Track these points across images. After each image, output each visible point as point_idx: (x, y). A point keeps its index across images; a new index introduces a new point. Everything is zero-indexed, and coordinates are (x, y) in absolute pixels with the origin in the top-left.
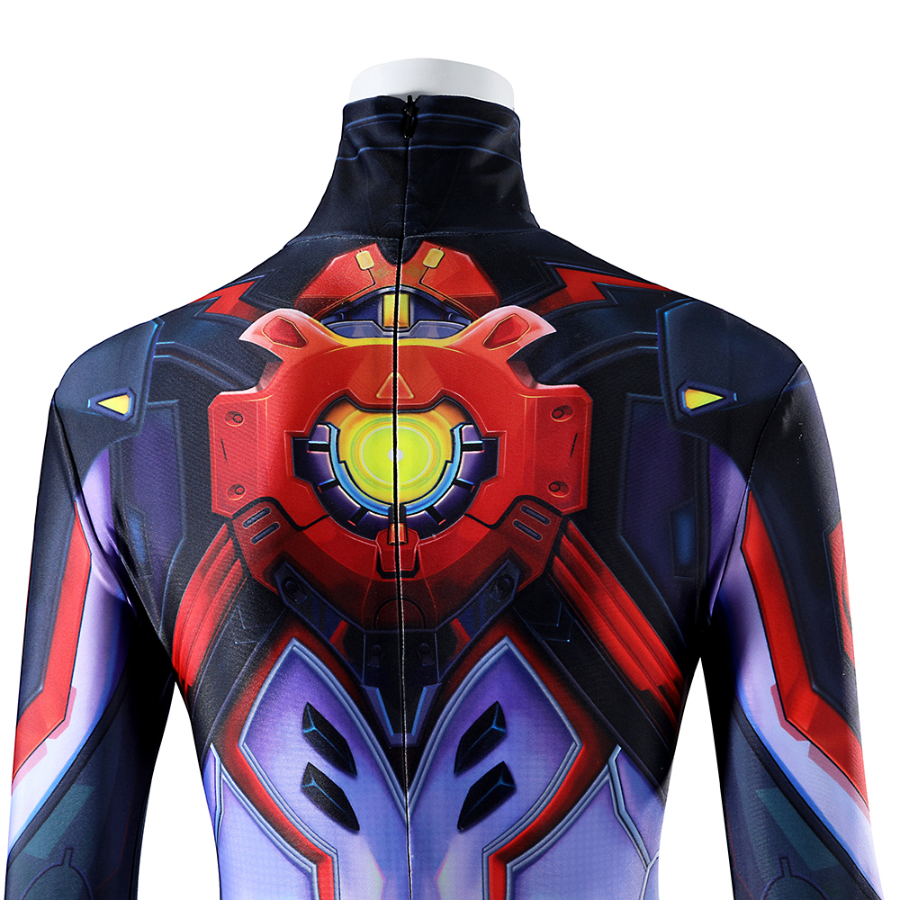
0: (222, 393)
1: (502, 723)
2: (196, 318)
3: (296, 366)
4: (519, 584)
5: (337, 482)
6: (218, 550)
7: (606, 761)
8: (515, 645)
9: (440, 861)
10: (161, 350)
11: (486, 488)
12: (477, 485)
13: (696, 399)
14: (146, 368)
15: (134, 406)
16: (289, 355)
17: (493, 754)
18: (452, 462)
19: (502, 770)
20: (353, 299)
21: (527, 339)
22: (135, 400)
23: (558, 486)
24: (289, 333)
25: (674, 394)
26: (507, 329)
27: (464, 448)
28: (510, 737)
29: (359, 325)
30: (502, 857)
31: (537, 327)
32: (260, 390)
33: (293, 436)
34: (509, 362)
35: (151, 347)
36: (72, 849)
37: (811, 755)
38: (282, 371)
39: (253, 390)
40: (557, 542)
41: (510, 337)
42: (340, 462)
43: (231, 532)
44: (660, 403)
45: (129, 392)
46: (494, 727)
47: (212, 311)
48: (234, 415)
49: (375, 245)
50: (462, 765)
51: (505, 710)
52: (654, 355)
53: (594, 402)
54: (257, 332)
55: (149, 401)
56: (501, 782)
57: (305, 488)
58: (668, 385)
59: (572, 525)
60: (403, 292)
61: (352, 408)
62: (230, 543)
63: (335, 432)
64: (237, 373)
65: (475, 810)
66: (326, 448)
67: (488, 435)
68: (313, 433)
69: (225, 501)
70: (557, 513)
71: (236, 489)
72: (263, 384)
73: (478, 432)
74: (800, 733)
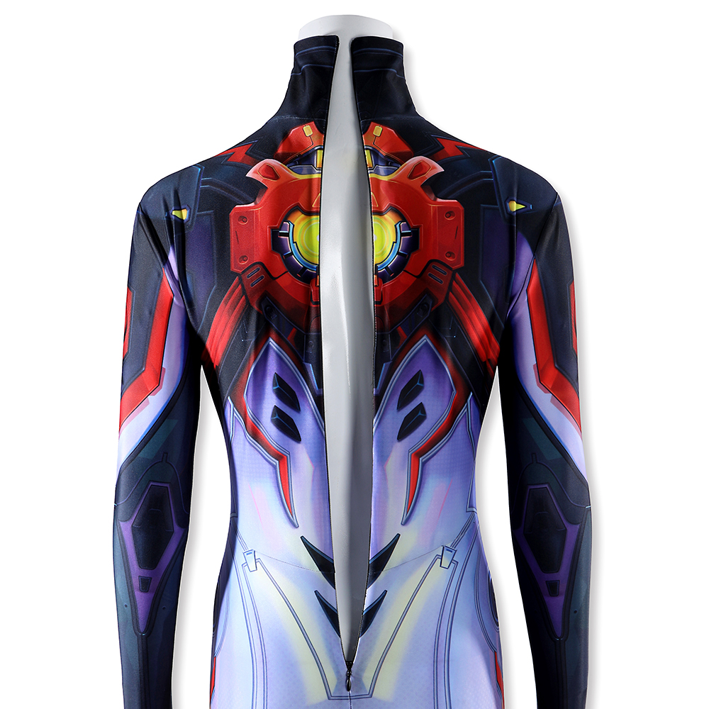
0: (237, 206)
1: (422, 381)
2: (223, 164)
3: (274, 191)
4: (432, 307)
5: (292, 253)
6: (233, 291)
7: (466, 401)
8: (430, 340)
9: (388, 456)
10: (204, 183)
11: (414, 256)
12: (409, 254)
13: (514, 206)
14: (197, 194)
15: (190, 215)
16: (271, 184)
17: (417, 399)
18: (396, 242)
19: (421, 407)
20: (302, 153)
21: (430, 174)
22: (190, 212)
23: (451, 254)
24: (270, 172)
25: (503, 204)
26: (419, 168)
27: (402, 235)
28: (425, 389)
29: (305, 167)
30: (419, 454)
31: (434, 168)
32: (255, 204)
33: (272, 229)
34: (422, 186)
35: (198, 181)
36: (167, 453)
37: (552, 401)
38: (267, 194)
39: (252, 204)
40: (451, 284)
41: (422, 173)
42: (294, 243)
43: (241, 281)
44: (498, 209)
45: (188, 208)
46: (418, 384)
47: (231, 160)
48: (242, 218)
49: (313, 123)
50: (401, 406)
51: (424, 374)
52: (491, 183)
53: (465, 209)
54: (255, 172)
55: (198, 212)
56: (420, 414)
57: (278, 257)
58: (500, 201)
59: (457, 275)
60: (367, 149)
61: (300, 213)
62: (240, 287)
63: (292, 226)
64: (245, 195)
65: (406, 430)
66: (287, 235)
67: (414, 228)
68: (281, 227)
69: (237, 265)
70: (451, 269)
71: (243, 258)
72: (258, 200)
73: (408, 226)
74: (547, 390)
